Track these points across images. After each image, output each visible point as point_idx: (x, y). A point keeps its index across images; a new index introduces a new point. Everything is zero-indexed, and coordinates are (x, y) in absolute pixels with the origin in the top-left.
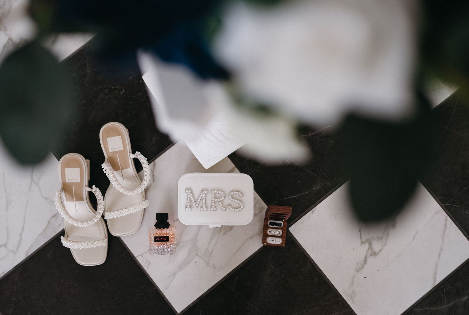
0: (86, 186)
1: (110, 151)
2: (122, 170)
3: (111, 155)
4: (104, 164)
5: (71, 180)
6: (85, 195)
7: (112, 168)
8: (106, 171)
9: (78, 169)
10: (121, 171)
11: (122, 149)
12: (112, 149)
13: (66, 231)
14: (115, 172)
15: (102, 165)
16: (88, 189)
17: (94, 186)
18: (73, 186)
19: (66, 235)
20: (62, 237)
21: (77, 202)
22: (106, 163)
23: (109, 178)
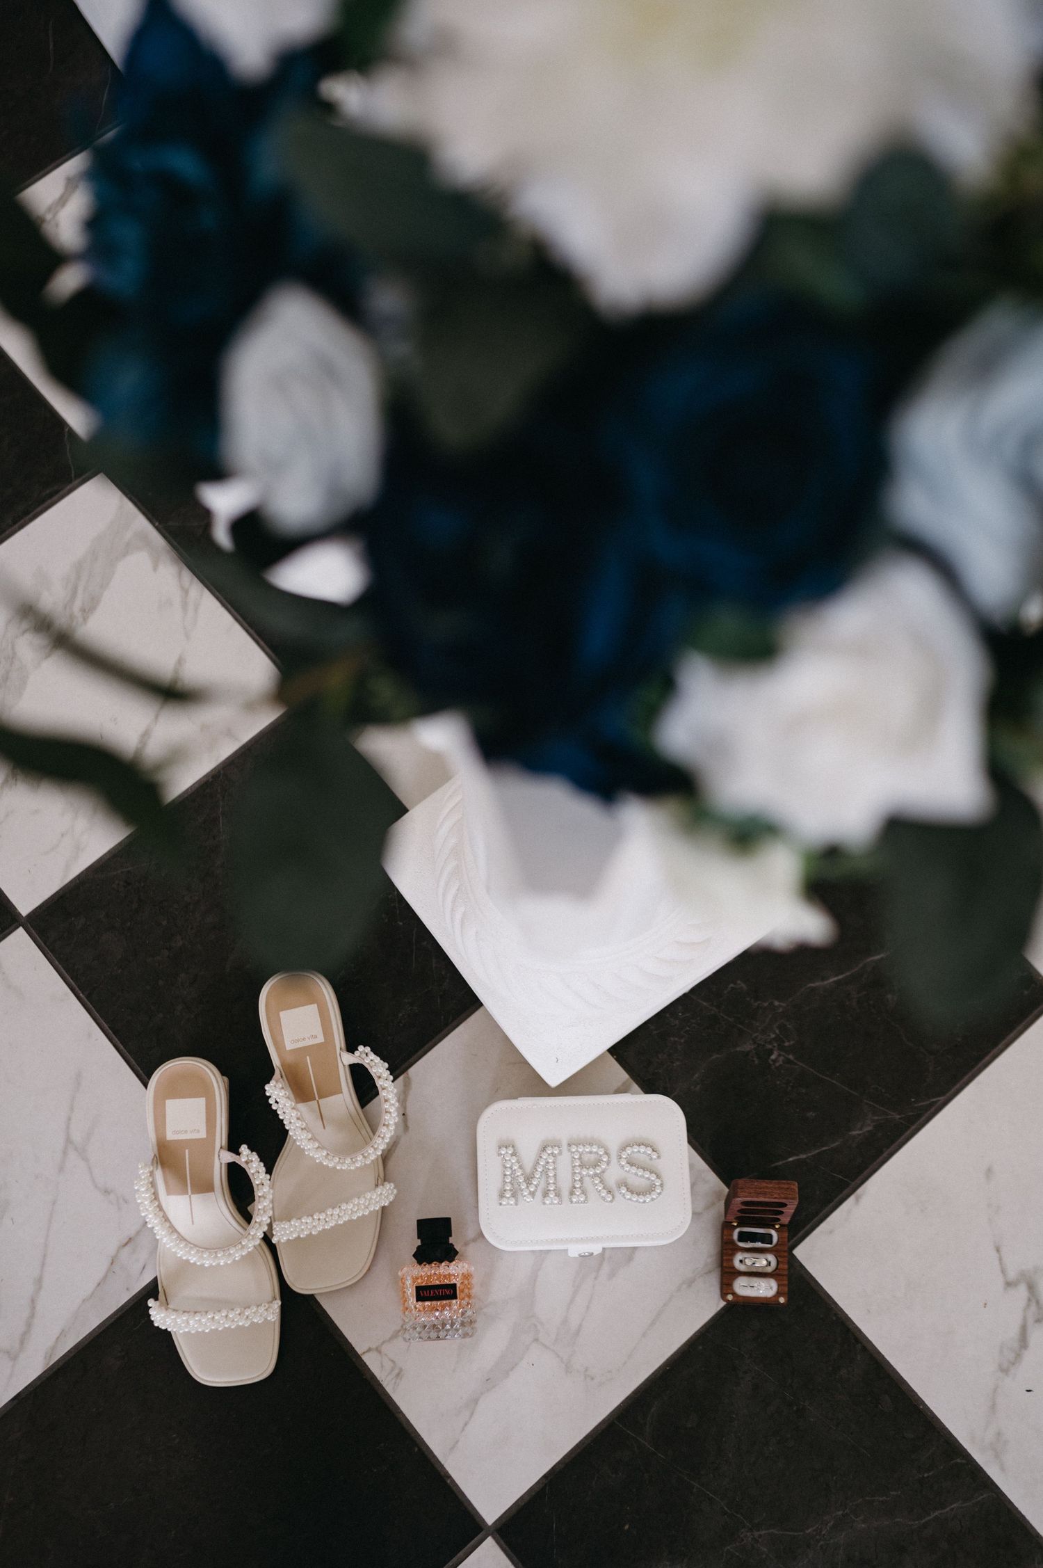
0: (221, 1148)
1: (289, 1046)
2: (320, 1101)
3: (290, 1059)
4: (272, 1083)
5: (180, 1132)
6: (219, 1175)
7: (292, 1096)
8: (277, 1102)
9: (202, 1101)
10: (318, 1101)
11: (321, 1039)
12: (293, 1041)
13: (162, 1283)
14: (301, 1106)
15: (267, 1087)
16: (229, 1157)
17: (244, 1149)
18: (187, 1151)
19: (161, 1296)
20: (151, 1302)
21: (195, 1197)
22: (277, 1082)
23: (285, 1122)
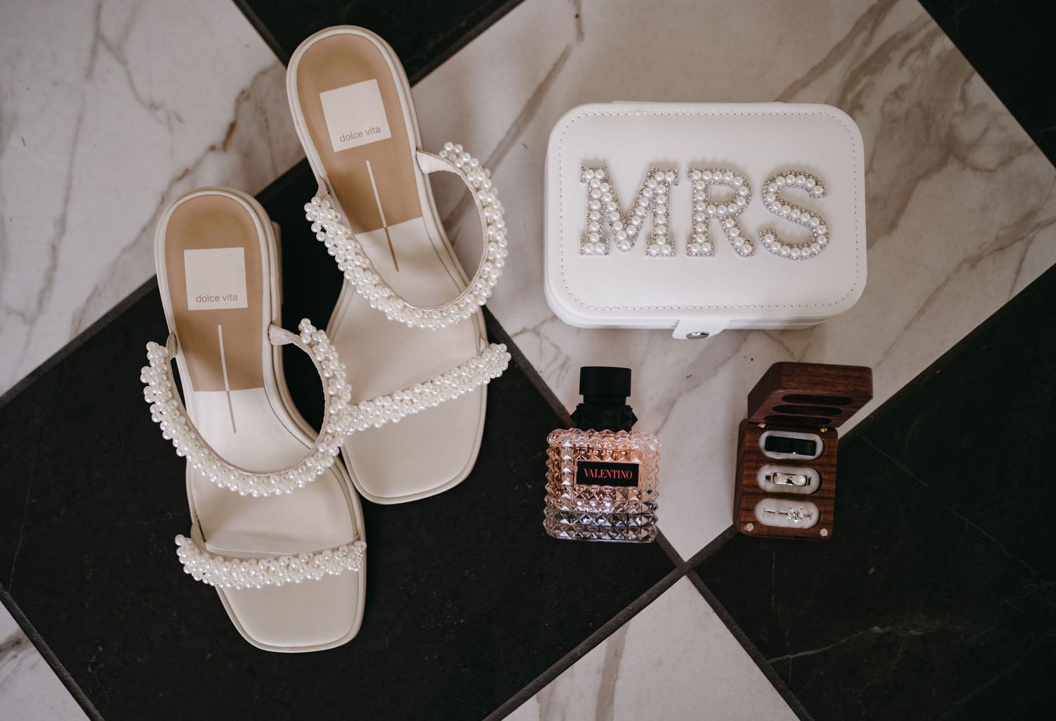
0: (271, 323)
1: (338, 146)
2: (389, 228)
3: (340, 166)
4: (315, 201)
5: (208, 299)
6: (270, 365)
7: (346, 220)
8: (323, 230)
9: (239, 252)
10: (386, 230)
11: (386, 134)
12: (344, 138)
13: (195, 512)
14: (361, 237)
15: (307, 208)
16: (283, 337)
17: (306, 325)
18: (220, 327)
19: (194, 530)
20: (180, 540)
21: (235, 394)
22: (322, 199)
23: (337, 260)
